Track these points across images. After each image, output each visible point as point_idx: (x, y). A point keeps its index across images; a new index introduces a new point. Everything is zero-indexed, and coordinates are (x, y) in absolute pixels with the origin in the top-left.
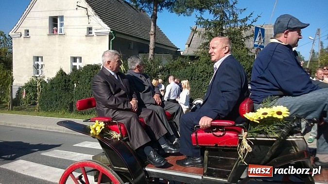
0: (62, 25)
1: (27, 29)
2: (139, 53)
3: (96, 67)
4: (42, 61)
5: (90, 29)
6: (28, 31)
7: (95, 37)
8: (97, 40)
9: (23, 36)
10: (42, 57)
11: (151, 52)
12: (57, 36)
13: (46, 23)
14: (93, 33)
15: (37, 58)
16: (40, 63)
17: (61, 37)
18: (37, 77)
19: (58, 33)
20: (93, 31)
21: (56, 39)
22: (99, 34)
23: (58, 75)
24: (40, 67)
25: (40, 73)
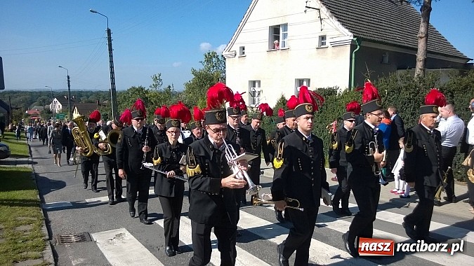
0: (285, 35)
1: (243, 45)
2: (399, 69)
3: (331, 92)
4: (259, 86)
5: (323, 38)
6: (244, 49)
7: (330, 49)
8: (333, 53)
9: (238, 55)
10: (259, 82)
11: (419, 65)
12: (279, 52)
13: (266, 35)
14: (328, 44)
15: (253, 83)
16: (257, 89)
17: (284, 52)
18: (252, 108)
19: (281, 48)
20: (328, 41)
21: (277, 55)
22: (335, 45)
23: (278, 104)
24: (257, 94)
25: (256, 103)
